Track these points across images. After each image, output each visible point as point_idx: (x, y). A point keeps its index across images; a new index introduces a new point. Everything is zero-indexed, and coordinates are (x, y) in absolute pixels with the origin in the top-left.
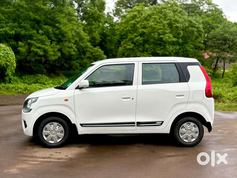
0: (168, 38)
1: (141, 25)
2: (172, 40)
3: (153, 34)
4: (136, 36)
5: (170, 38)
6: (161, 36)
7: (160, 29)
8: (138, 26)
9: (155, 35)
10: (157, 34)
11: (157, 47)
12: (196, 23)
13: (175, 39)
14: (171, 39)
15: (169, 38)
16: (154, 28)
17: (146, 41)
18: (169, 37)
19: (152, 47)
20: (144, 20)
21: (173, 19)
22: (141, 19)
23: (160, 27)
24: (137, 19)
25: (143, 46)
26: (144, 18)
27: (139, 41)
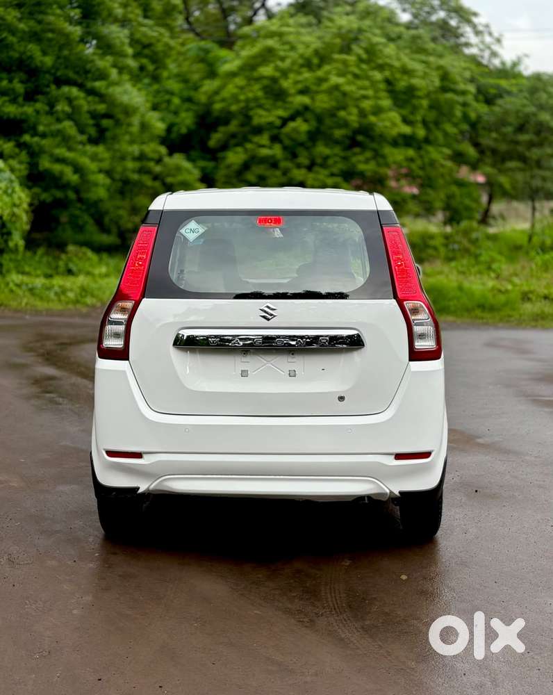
0: (388, 124)
1: (296, 82)
3: (342, 114)
4: (285, 121)
5: (394, 126)
6: (372, 119)
7: (364, 97)
8: (285, 84)
9: (350, 114)
10: (355, 111)
11: (355, 155)
13: (407, 130)
15: (394, 124)
16: (345, 94)
17: (314, 136)
18: (391, 122)
19: (336, 155)
20: (302, 66)
21: (397, 64)
22: (293, 63)
23: (363, 92)
24: (279, 63)
25: (307, 148)
26: (301, 61)
27: (294, 136)
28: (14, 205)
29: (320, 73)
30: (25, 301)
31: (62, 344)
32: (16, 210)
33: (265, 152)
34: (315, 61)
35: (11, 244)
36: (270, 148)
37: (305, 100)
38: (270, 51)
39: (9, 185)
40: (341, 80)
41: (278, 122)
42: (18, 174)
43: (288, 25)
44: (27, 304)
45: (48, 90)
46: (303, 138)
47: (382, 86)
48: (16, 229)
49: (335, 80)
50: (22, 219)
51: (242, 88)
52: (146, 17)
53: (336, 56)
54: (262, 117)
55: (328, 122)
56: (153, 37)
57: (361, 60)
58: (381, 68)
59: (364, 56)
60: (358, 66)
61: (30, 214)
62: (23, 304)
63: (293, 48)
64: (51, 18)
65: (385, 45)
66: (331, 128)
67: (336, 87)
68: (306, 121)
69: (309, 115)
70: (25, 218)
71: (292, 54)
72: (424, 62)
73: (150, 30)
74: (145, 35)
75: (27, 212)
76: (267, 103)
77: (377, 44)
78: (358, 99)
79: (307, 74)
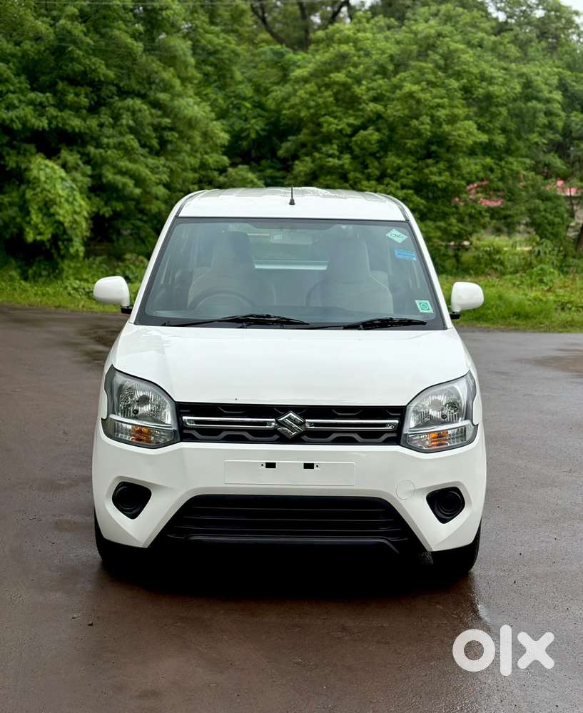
0: (463, 133)
1: (369, 89)
2: (478, 140)
3: (414, 123)
4: (356, 130)
5: (469, 135)
6: (446, 128)
7: (439, 105)
8: (359, 90)
9: (422, 124)
10: (428, 120)
11: (427, 166)
12: (544, 87)
13: (484, 138)
14: (473, 138)
15: (470, 133)
16: (418, 101)
17: (385, 146)
18: (467, 131)
19: (408, 166)
20: (376, 73)
21: (475, 71)
22: (367, 70)
23: (438, 100)
24: (352, 69)
25: (378, 159)
26: (375, 68)
27: (365, 144)
28: (75, 212)
29: (395, 80)
30: (82, 303)
31: (112, 331)
32: (76, 217)
33: (333, 162)
34: (391, 67)
35: (72, 250)
36: (339, 158)
37: (379, 107)
38: (344, 57)
39: (70, 193)
40: (415, 88)
41: (349, 131)
42: (79, 184)
43: (365, 31)
44: (83, 306)
45: (112, 100)
46: (375, 148)
47: (459, 94)
48: (77, 236)
49: (409, 87)
50: (82, 226)
51: (312, 94)
52: (212, 23)
53: (413, 63)
54: (332, 124)
55: (401, 130)
56: (219, 44)
57: (438, 67)
58: (458, 75)
59: (442, 62)
60: (435, 73)
61: (90, 222)
62: (80, 306)
63: (368, 54)
64: (117, 32)
65: (464, 52)
66: (403, 137)
67: (411, 95)
68: (378, 130)
69: (380, 124)
70: (84, 225)
71: (366, 60)
72: (505, 69)
73: (216, 38)
74: (210, 42)
75: (86, 219)
76: (339, 111)
77: (456, 51)
78: (432, 108)
79: (381, 82)
